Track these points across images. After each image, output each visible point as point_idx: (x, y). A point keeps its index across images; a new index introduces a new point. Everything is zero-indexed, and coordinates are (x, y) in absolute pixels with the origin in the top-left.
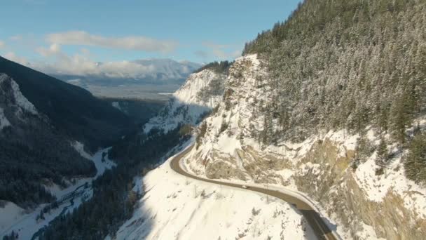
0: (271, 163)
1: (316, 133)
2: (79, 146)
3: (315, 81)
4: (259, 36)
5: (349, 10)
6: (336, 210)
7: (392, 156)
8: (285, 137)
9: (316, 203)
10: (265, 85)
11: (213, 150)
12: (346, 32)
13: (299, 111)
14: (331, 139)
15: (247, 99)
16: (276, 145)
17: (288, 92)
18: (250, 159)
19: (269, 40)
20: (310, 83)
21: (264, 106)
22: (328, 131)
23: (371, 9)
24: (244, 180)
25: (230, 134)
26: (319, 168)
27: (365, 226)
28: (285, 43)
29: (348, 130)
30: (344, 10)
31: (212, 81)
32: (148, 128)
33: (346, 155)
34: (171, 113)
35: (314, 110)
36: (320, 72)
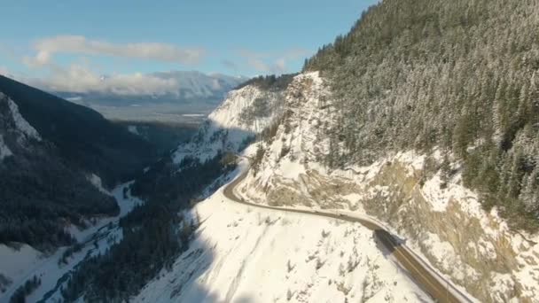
0: (338, 188)
1: (385, 155)
2: (96, 180)
3: (382, 101)
4: (320, 51)
5: (419, 22)
6: (405, 227)
7: (454, 172)
8: (352, 161)
9: (385, 224)
10: (329, 106)
11: (275, 175)
12: (414, 47)
13: (366, 133)
14: (400, 160)
15: (310, 120)
16: (342, 169)
17: (354, 113)
18: (316, 183)
19: (332, 56)
20: (377, 103)
21: (329, 128)
22: (397, 152)
23: (441, 22)
24: (310, 206)
25: (293, 159)
26: (388, 190)
27: (431, 235)
28: (349, 59)
29: (417, 150)
30: (413, 22)
31: (257, 100)
32: (178, 158)
33: (415, 174)
34: (207, 138)
35: (382, 132)
36: (387, 92)
